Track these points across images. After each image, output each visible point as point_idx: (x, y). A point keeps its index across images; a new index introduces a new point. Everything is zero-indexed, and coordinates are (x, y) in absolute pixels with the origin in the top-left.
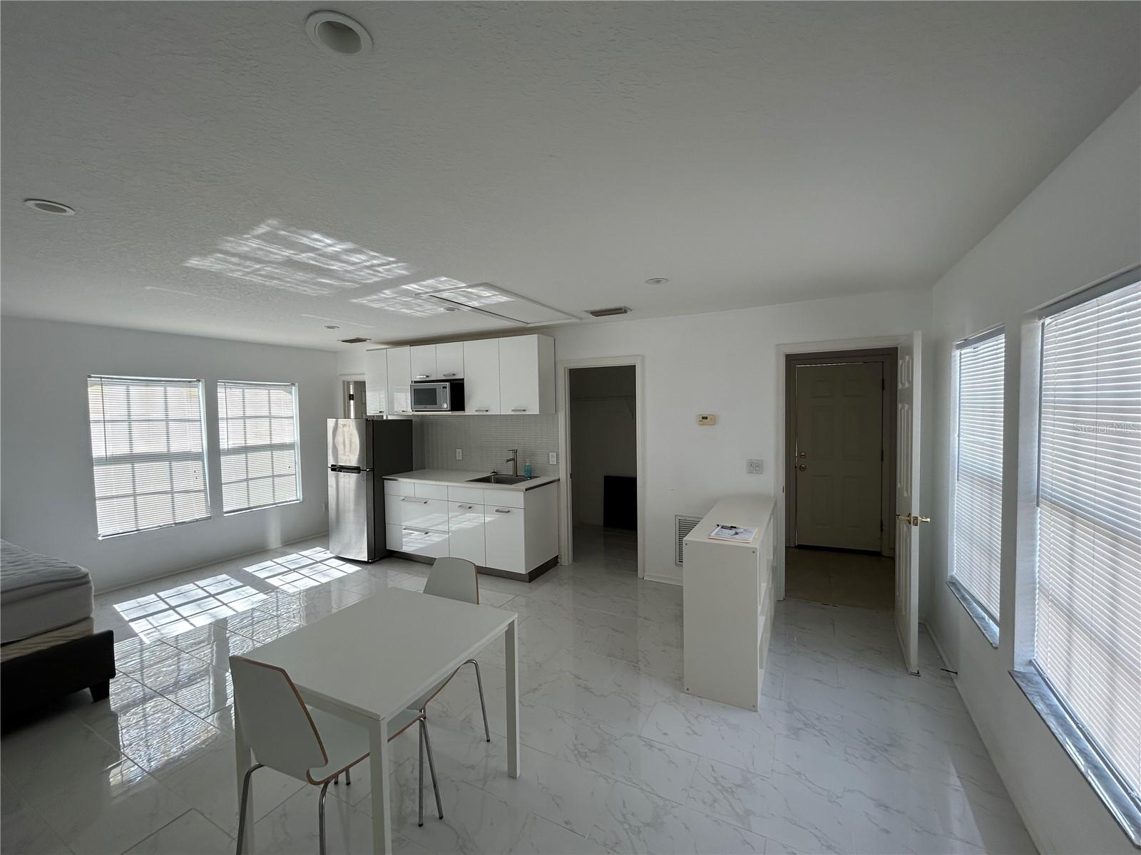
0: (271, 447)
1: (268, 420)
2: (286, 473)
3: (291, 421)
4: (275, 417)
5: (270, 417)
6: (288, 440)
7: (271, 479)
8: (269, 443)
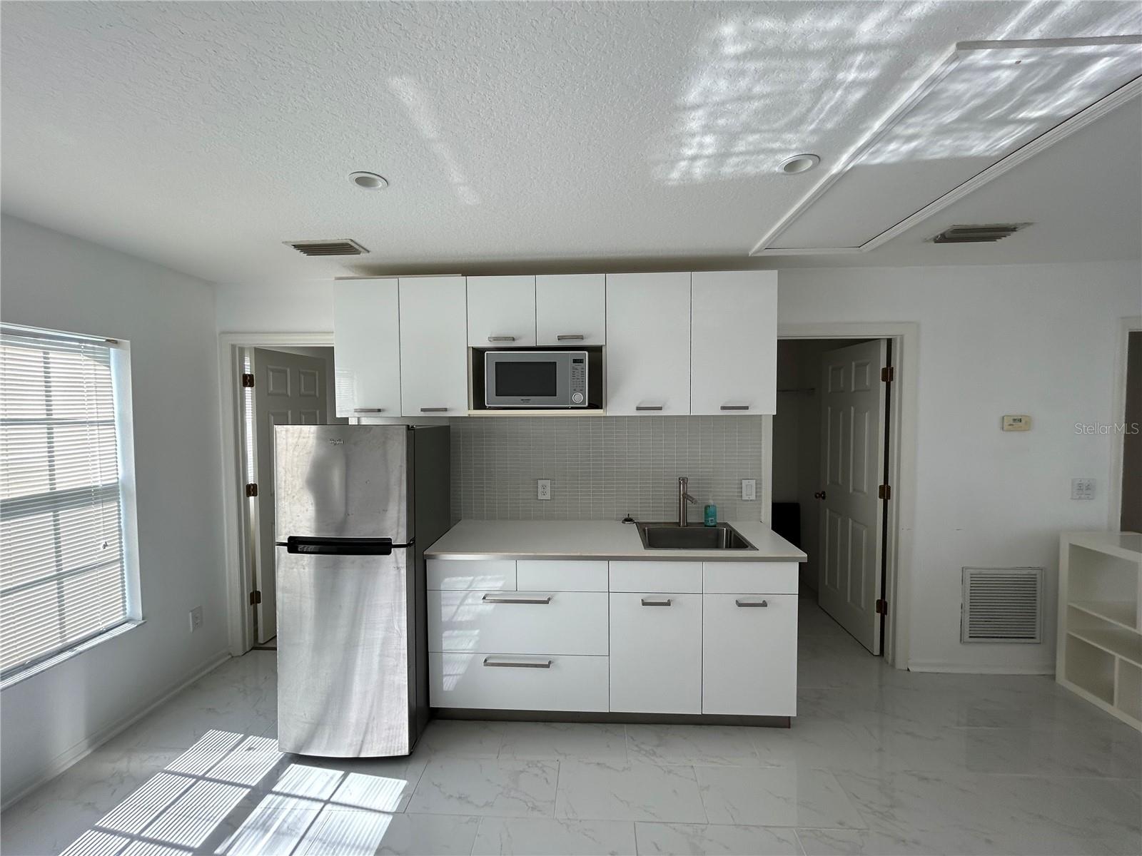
0: (54, 501)
1: (43, 429)
2: (96, 560)
3: (107, 431)
4: (62, 423)
5: (49, 422)
6: (99, 480)
7: (53, 585)
8: (46, 489)
